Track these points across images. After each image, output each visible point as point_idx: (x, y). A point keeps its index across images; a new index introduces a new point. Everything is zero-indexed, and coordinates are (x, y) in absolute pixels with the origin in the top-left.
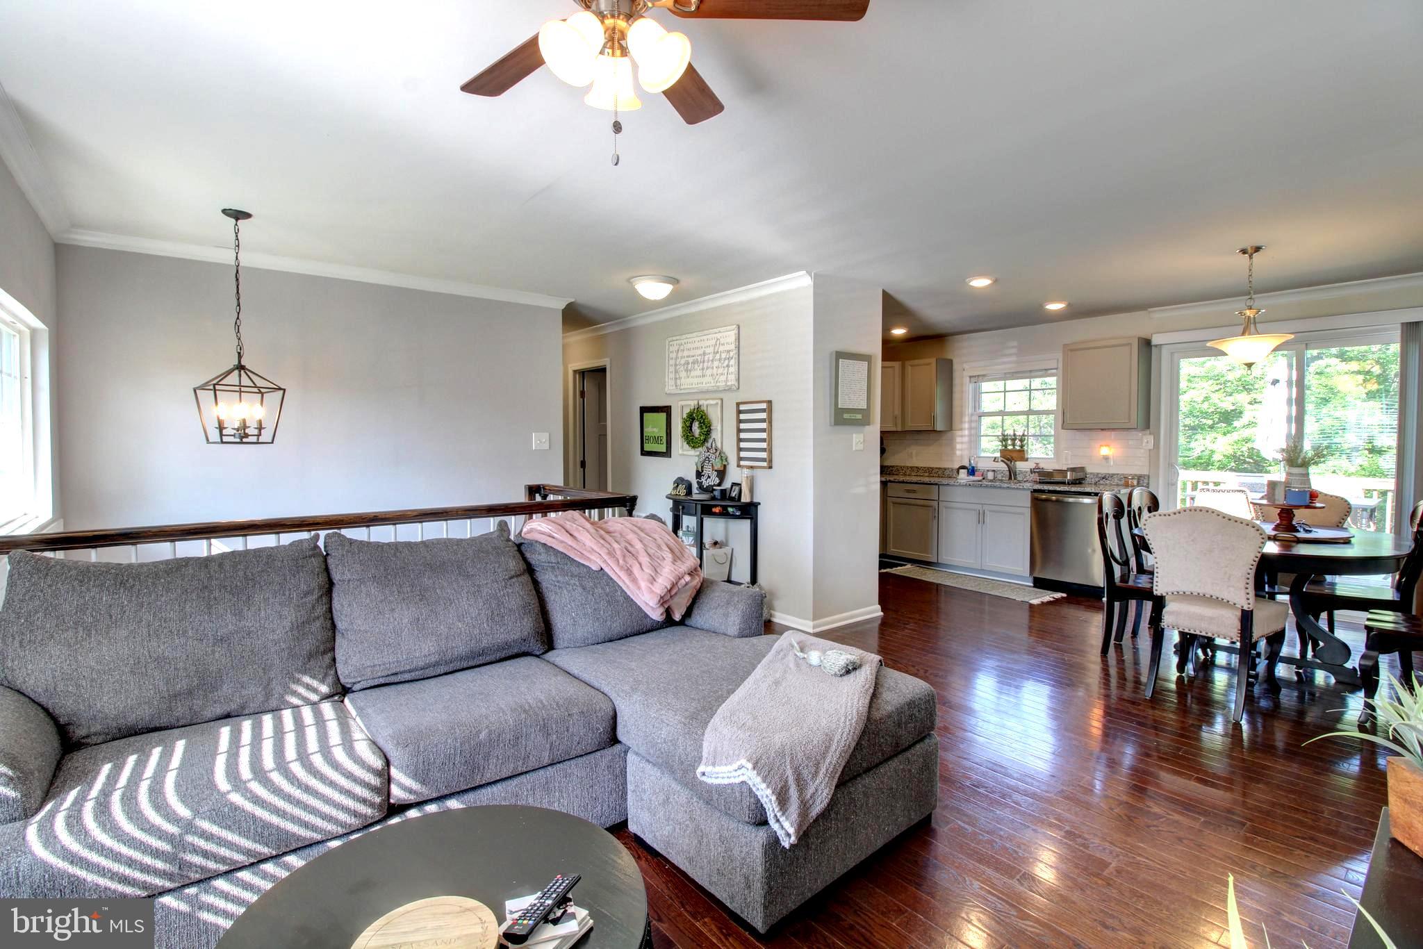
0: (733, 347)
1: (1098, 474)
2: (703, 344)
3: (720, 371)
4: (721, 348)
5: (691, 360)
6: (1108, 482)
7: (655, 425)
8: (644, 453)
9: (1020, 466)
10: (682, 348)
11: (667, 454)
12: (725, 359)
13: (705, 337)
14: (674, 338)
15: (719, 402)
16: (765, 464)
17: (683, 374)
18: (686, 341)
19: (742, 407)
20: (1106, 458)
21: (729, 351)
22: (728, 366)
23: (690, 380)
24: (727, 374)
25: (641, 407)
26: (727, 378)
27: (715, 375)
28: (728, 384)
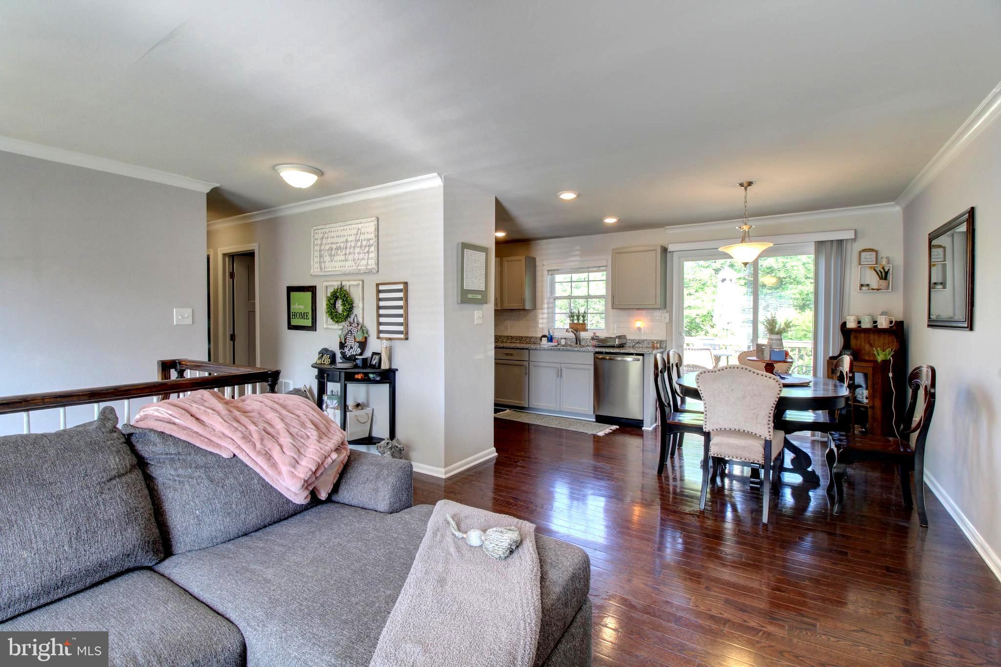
0: (372, 236)
1: (634, 340)
2: (344, 233)
3: (361, 256)
4: (362, 237)
5: (334, 246)
6: (640, 345)
7: (302, 302)
8: (291, 327)
9: (583, 335)
10: (326, 235)
11: (313, 327)
12: (366, 246)
13: (348, 227)
14: (319, 227)
15: (361, 283)
16: (402, 336)
17: (327, 259)
18: (330, 230)
19: (381, 288)
20: (639, 329)
21: (369, 240)
22: (368, 252)
23: (334, 264)
24: (368, 259)
25: (287, 287)
26: (367, 263)
27: (357, 259)
28: (368, 267)
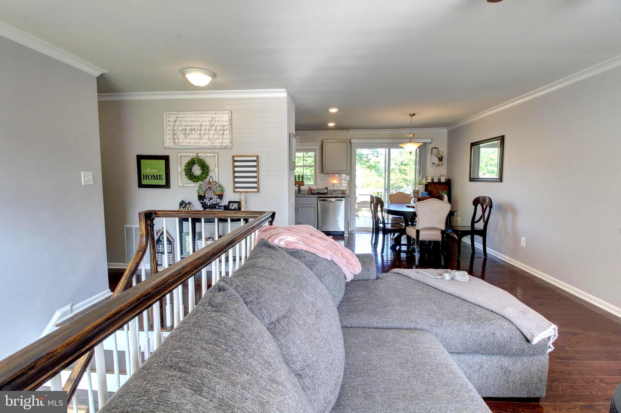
0: (227, 123)
1: (332, 190)
2: (199, 119)
3: (216, 137)
4: (216, 123)
5: (188, 128)
6: (335, 193)
7: (150, 168)
8: (141, 185)
9: (302, 188)
10: (180, 119)
11: (167, 185)
12: (220, 130)
13: (202, 116)
14: (171, 113)
15: (217, 155)
16: (256, 190)
17: (181, 136)
18: (184, 116)
19: (236, 159)
20: (334, 184)
21: (223, 126)
22: (223, 134)
23: (188, 140)
24: (222, 139)
25: (137, 156)
26: (222, 141)
27: (212, 138)
28: (223, 145)
